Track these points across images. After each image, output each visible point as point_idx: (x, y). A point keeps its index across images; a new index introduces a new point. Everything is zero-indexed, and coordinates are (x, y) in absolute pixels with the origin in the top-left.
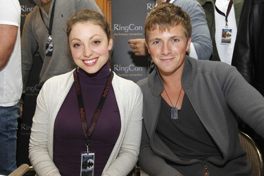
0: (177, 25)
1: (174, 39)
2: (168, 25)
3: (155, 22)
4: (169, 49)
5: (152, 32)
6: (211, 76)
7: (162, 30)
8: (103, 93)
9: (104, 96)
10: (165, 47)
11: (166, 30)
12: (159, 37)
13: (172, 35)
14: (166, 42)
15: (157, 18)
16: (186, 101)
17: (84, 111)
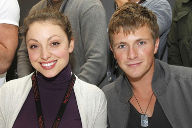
0: (142, 26)
1: (141, 42)
2: (133, 27)
3: (119, 24)
4: (136, 53)
5: (116, 36)
6: (187, 83)
7: (127, 33)
8: (64, 100)
9: (65, 102)
10: (131, 51)
11: (131, 33)
12: (124, 41)
13: (137, 38)
14: (131, 45)
15: (121, 20)
16: (158, 108)
17: (42, 119)
